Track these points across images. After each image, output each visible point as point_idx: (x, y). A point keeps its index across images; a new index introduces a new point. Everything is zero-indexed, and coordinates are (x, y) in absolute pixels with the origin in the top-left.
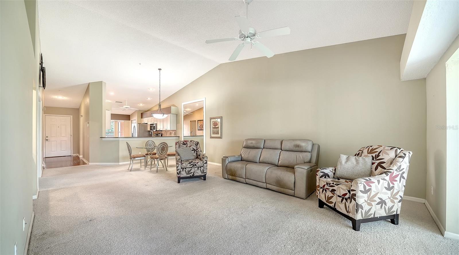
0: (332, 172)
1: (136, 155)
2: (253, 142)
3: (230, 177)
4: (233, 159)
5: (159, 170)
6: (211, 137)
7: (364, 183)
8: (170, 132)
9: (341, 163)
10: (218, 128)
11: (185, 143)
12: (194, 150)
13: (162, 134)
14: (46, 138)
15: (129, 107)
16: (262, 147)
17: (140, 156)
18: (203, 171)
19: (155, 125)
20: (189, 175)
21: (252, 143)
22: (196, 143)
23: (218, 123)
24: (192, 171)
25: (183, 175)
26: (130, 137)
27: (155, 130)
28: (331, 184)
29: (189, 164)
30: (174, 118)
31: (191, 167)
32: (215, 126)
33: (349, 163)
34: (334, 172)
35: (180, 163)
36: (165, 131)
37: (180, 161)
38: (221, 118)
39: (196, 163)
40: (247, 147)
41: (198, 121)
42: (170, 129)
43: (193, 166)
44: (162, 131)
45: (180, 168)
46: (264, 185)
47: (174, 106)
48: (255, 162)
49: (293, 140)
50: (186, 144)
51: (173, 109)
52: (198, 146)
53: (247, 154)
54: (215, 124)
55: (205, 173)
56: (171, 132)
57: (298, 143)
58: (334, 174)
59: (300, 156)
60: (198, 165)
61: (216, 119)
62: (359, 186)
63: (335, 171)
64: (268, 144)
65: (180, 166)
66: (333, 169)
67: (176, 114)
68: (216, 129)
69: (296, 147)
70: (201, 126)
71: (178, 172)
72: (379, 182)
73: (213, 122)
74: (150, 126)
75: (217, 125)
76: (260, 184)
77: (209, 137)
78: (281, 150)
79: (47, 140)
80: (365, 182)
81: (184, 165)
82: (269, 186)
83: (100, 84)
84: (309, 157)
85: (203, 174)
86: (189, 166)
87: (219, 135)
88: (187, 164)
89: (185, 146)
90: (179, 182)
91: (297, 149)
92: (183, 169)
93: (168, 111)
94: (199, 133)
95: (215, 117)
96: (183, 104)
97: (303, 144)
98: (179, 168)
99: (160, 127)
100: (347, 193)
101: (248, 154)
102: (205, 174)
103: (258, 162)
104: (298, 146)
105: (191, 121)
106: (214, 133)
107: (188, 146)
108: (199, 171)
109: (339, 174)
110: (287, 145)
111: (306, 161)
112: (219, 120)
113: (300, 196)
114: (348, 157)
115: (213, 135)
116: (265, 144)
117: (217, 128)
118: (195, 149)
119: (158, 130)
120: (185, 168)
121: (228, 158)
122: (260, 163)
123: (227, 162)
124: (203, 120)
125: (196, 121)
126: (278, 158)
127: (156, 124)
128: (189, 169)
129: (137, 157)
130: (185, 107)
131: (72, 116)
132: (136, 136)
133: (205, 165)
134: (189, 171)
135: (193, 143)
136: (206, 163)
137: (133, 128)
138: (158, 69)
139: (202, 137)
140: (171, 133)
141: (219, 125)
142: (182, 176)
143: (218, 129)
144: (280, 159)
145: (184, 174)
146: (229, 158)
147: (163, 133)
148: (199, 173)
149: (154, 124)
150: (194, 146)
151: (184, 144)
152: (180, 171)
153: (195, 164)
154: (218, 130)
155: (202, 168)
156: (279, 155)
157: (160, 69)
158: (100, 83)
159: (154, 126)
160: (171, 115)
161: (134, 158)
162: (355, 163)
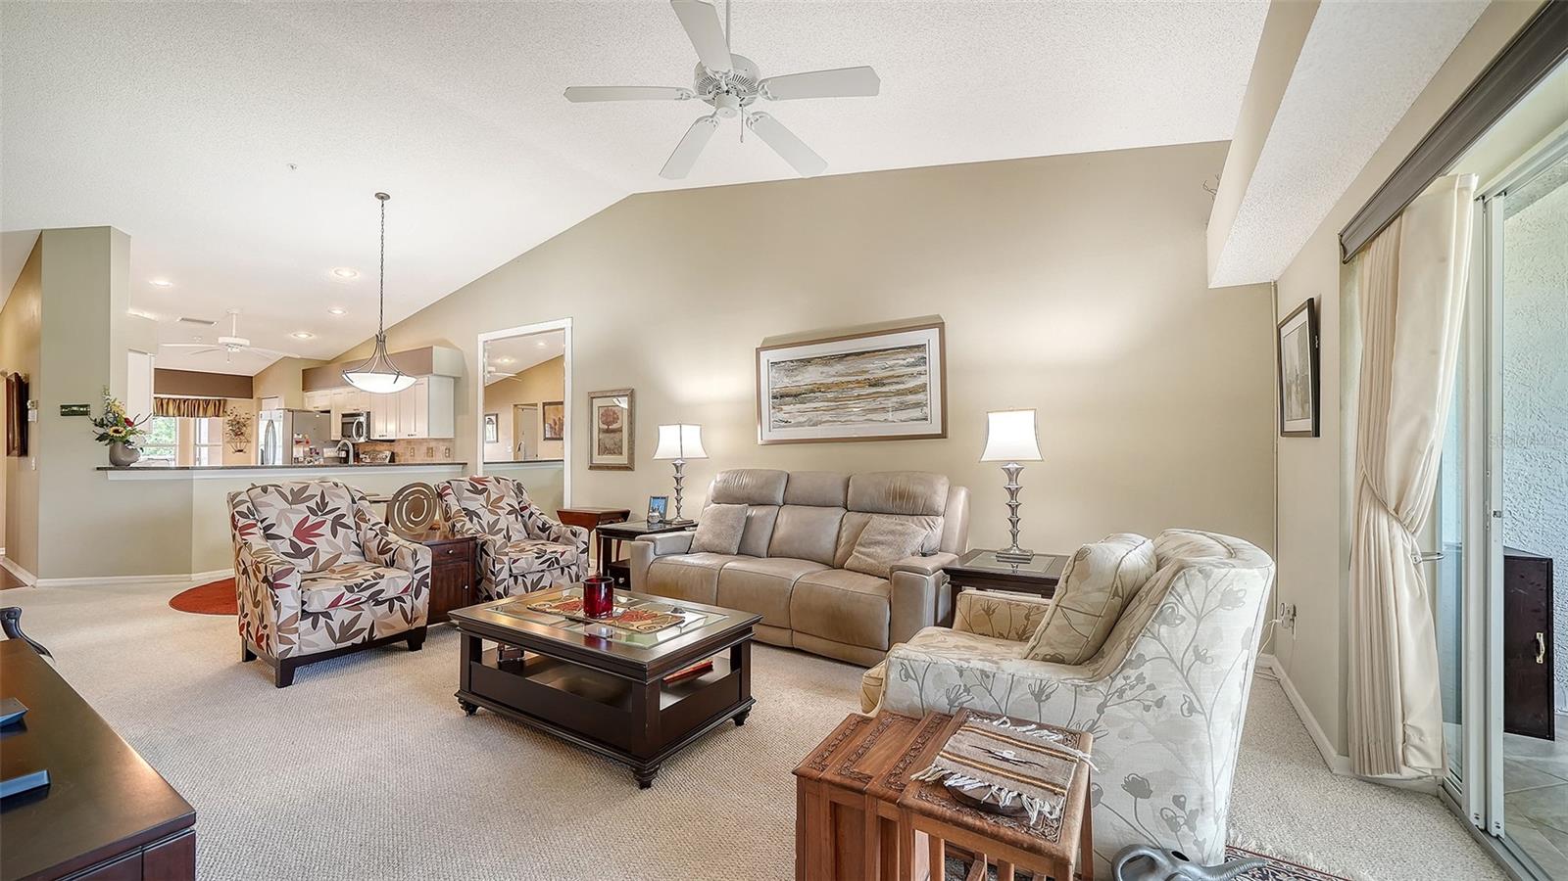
2: (749, 481)
4: (672, 545)
6: (593, 467)
8: (429, 446)
10: (620, 430)
11: (480, 487)
12: (516, 511)
13: (393, 453)
15: (248, 343)
16: (780, 500)
19: (362, 419)
21: (742, 486)
23: (619, 414)
26: (252, 467)
27: (362, 440)
29: (537, 558)
30: (442, 391)
31: (543, 571)
32: (608, 424)
36: (409, 442)
38: (631, 394)
39: (558, 556)
40: (724, 500)
41: (544, 404)
42: (426, 437)
43: (549, 567)
44: (393, 441)
46: (783, 637)
47: (445, 343)
48: (752, 553)
49: (886, 474)
50: (485, 490)
51: (441, 357)
54: (609, 417)
56: (433, 444)
57: (901, 483)
61: (615, 400)
64: (800, 490)
65: (508, 567)
67: (454, 378)
68: (612, 435)
70: (555, 424)
73: (602, 411)
74: (343, 424)
75: (615, 420)
77: (586, 465)
78: (846, 508)
81: (521, 563)
82: (801, 641)
83: (96, 241)
84: (938, 533)
86: (535, 565)
87: (623, 460)
88: (533, 562)
91: (898, 505)
92: (519, 576)
93: (418, 363)
94: (546, 450)
95: (608, 391)
96: (482, 338)
97: (918, 488)
99: (384, 428)
103: (765, 555)
104: (901, 494)
105: (516, 406)
106: (604, 450)
110: (865, 492)
112: (624, 403)
115: (599, 460)
116: (790, 488)
117: (614, 431)
119: (375, 436)
120: (522, 575)
121: (653, 541)
122: (771, 557)
123: (651, 557)
124: (562, 403)
125: (536, 405)
126: (835, 537)
127: (368, 413)
128: (536, 577)
130: (493, 349)
132: (279, 462)
134: (535, 584)
137: (267, 431)
138: (377, 195)
139: (558, 466)
140: (430, 451)
141: (624, 422)
143: (617, 435)
144: (840, 544)
146: (657, 542)
149: (359, 415)
152: (508, 586)
154: (621, 440)
156: (838, 525)
157: (383, 197)
158: (101, 236)
159: (360, 424)
160: (433, 379)
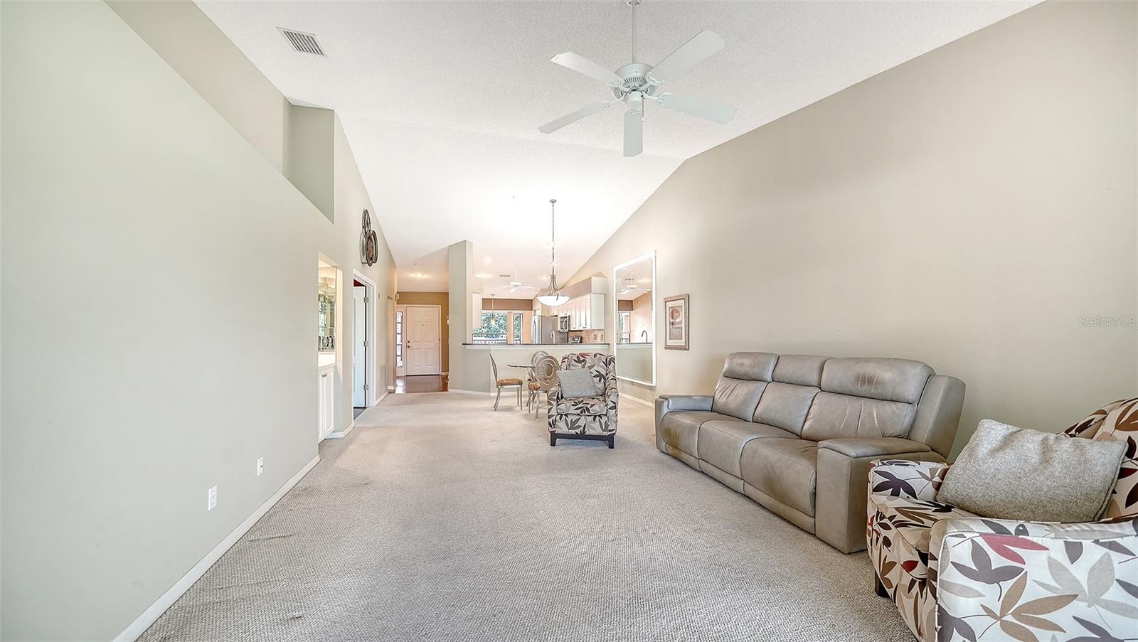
0: (927, 478)
1: (507, 380)
2: (747, 361)
3: (670, 450)
4: (682, 404)
5: (541, 414)
6: (668, 347)
7: (980, 541)
9: (972, 453)
11: (582, 358)
12: (600, 375)
13: (581, 338)
14: (408, 344)
16: (768, 377)
17: (511, 382)
18: (607, 425)
19: (567, 319)
20: (573, 432)
21: (742, 365)
22: (608, 360)
24: (581, 422)
25: (560, 428)
27: (567, 330)
28: (884, 517)
29: (573, 405)
30: (599, 301)
31: (578, 414)
33: (1009, 455)
34: (937, 479)
35: (554, 403)
36: (586, 331)
37: (555, 398)
38: (687, 298)
39: (589, 406)
40: (732, 376)
42: (593, 329)
43: (581, 412)
44: (581, 331)
45: (555, 414)
46: (740, 485)
47: (600, 275)
48: (741, 417)
49: (857, 360)
50: (583, 361)
51: (596, 282)
52: (611, 367)
53: (726, 394)
55: (610, 431)
56: (596, 333)
57: (870, 369)
58: (938, 487)
59: (871, 414)
60: (592, 410)
62: (950, 544)
63: (942, 478)
64: (786, 370)
65: (554, 408)
66: (933, 471)
67: (602, 292)
69: (863, 383)
71: (551, 420)
72: (1074, 551)
74: (561, 322)
76: (730, 480)
77: (664, 346)
78: (820, 388)
79: (409, 347)
80: (981, 534)
81: (562, 406)
82: (750, 490)
83: (462, 246)
84: (907, 421)
85: (606, 433)
86: (572, 410)
87: (682, 342)
88: (570, 407)
89: (580, 365)
90: (553, 444)
91: (864, 389)
92: (562, 415)
93: (586, 287)
95: (674, 297)
96: (616, 269)
97: (886, 375)
98: (553, 412)
100: (918, 562)
101: (729, 393)
102: (612, 433)
103: (751, 420)
104: (869, 380)
107: (588, 365)
108: (596, 425)
109: (953, 493)
110: (835, 375)
111: (890, 431)
113: (830, 539)
114: (1012, 434)
115: (670, 342)
116: (777, 369)
118: (603, 372)
119: (573, 328)
120: (566, 415)
121: (667, 399)
122: (754, 422)
123: (665, 410)
126: (806, 411)
127: (569, 316)
128: (575, 418)
129: (507, 384)
131: (440, 306)
133: (612, 412)
134: (573, 423)
135: (600, 359)
136: (614, 408)
138: (550, 201)
142: (558, 431)
144: (810, 417)
145: (562, 428)
146: (670, 401)
147: (583, 335)
148: (595, 429)
149: (566, 317)
150: (601, 366)
151: (579, 361)
152: (555, 420)
153: (586, 408)
155: (604, 419)
156: (810, 403)
157: (553, 202)
158: (463, 244)
159: (567, 322)
160: (593, 295)
161: (502, 385)
162: (1035, 458)
